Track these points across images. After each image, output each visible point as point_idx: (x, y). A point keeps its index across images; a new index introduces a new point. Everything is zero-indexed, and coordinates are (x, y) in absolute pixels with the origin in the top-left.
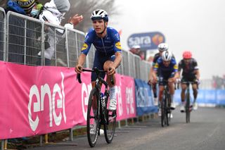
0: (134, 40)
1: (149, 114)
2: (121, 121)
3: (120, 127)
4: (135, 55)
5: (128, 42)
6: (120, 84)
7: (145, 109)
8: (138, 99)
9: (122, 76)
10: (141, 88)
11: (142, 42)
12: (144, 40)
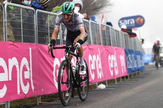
0: (123, 22)
1: (136, 72)
2: (117, 79)
3: (116, 83)
4: (124, 33)
5: (119, 24)
6: (115, 53)
7: (133, 69)
8: (128, 63)
9: (116, 48)
10: (130, 55)
11: (129, 23)
12: (130, 22)
